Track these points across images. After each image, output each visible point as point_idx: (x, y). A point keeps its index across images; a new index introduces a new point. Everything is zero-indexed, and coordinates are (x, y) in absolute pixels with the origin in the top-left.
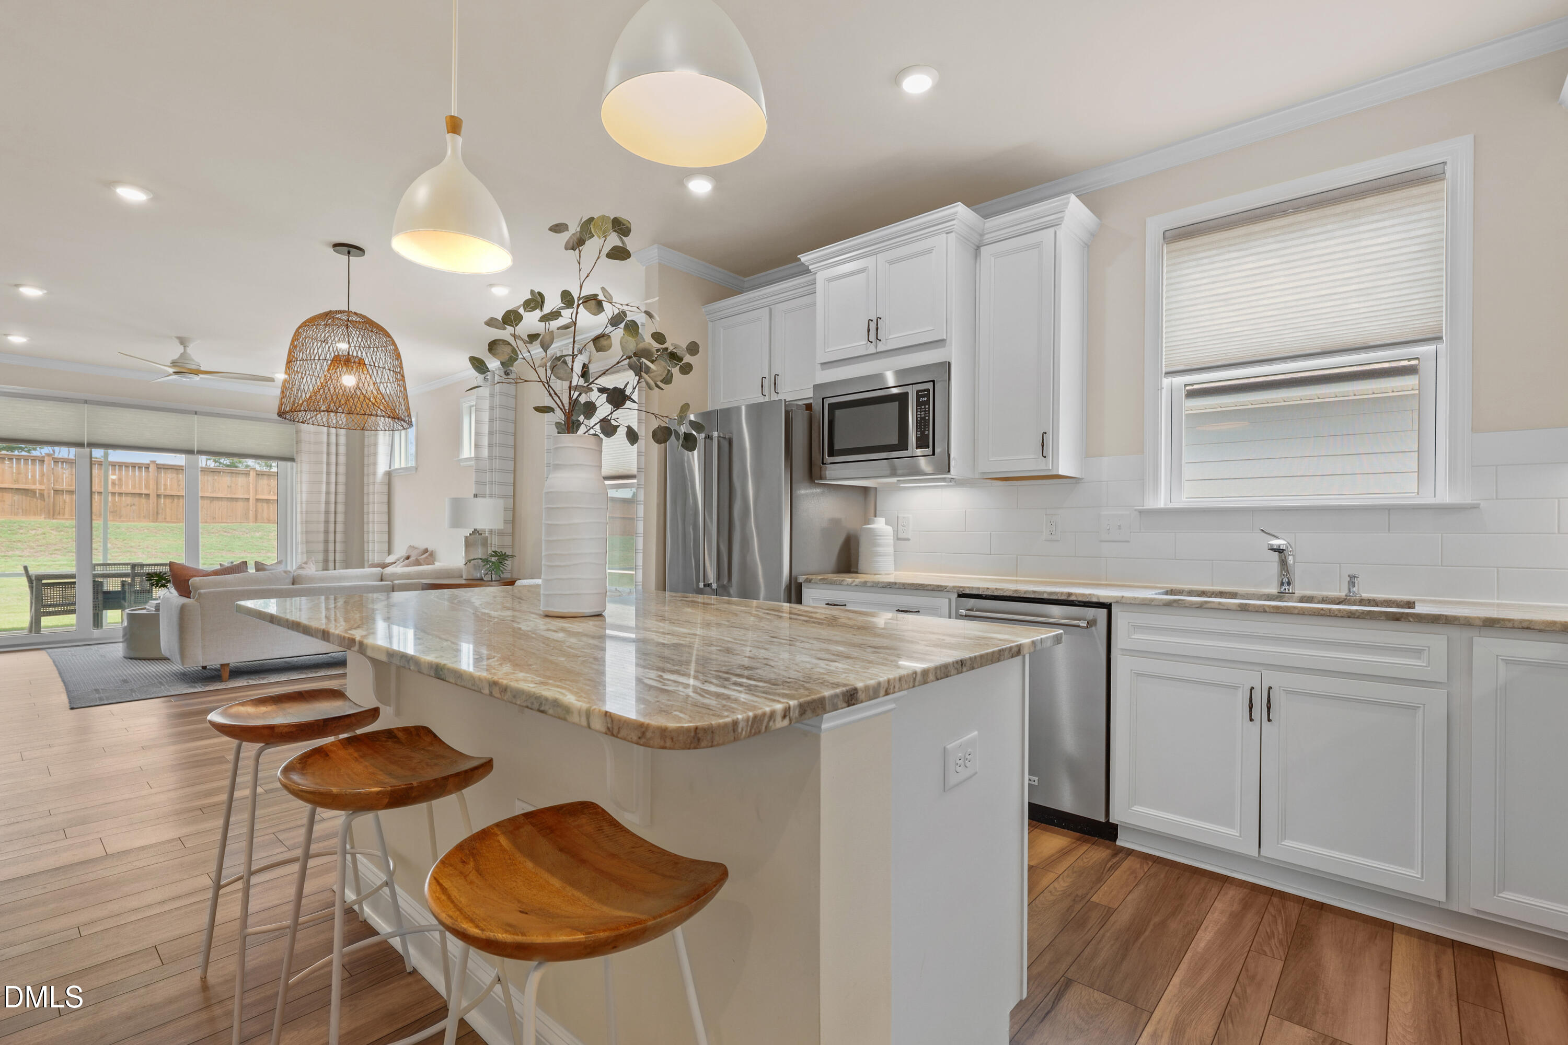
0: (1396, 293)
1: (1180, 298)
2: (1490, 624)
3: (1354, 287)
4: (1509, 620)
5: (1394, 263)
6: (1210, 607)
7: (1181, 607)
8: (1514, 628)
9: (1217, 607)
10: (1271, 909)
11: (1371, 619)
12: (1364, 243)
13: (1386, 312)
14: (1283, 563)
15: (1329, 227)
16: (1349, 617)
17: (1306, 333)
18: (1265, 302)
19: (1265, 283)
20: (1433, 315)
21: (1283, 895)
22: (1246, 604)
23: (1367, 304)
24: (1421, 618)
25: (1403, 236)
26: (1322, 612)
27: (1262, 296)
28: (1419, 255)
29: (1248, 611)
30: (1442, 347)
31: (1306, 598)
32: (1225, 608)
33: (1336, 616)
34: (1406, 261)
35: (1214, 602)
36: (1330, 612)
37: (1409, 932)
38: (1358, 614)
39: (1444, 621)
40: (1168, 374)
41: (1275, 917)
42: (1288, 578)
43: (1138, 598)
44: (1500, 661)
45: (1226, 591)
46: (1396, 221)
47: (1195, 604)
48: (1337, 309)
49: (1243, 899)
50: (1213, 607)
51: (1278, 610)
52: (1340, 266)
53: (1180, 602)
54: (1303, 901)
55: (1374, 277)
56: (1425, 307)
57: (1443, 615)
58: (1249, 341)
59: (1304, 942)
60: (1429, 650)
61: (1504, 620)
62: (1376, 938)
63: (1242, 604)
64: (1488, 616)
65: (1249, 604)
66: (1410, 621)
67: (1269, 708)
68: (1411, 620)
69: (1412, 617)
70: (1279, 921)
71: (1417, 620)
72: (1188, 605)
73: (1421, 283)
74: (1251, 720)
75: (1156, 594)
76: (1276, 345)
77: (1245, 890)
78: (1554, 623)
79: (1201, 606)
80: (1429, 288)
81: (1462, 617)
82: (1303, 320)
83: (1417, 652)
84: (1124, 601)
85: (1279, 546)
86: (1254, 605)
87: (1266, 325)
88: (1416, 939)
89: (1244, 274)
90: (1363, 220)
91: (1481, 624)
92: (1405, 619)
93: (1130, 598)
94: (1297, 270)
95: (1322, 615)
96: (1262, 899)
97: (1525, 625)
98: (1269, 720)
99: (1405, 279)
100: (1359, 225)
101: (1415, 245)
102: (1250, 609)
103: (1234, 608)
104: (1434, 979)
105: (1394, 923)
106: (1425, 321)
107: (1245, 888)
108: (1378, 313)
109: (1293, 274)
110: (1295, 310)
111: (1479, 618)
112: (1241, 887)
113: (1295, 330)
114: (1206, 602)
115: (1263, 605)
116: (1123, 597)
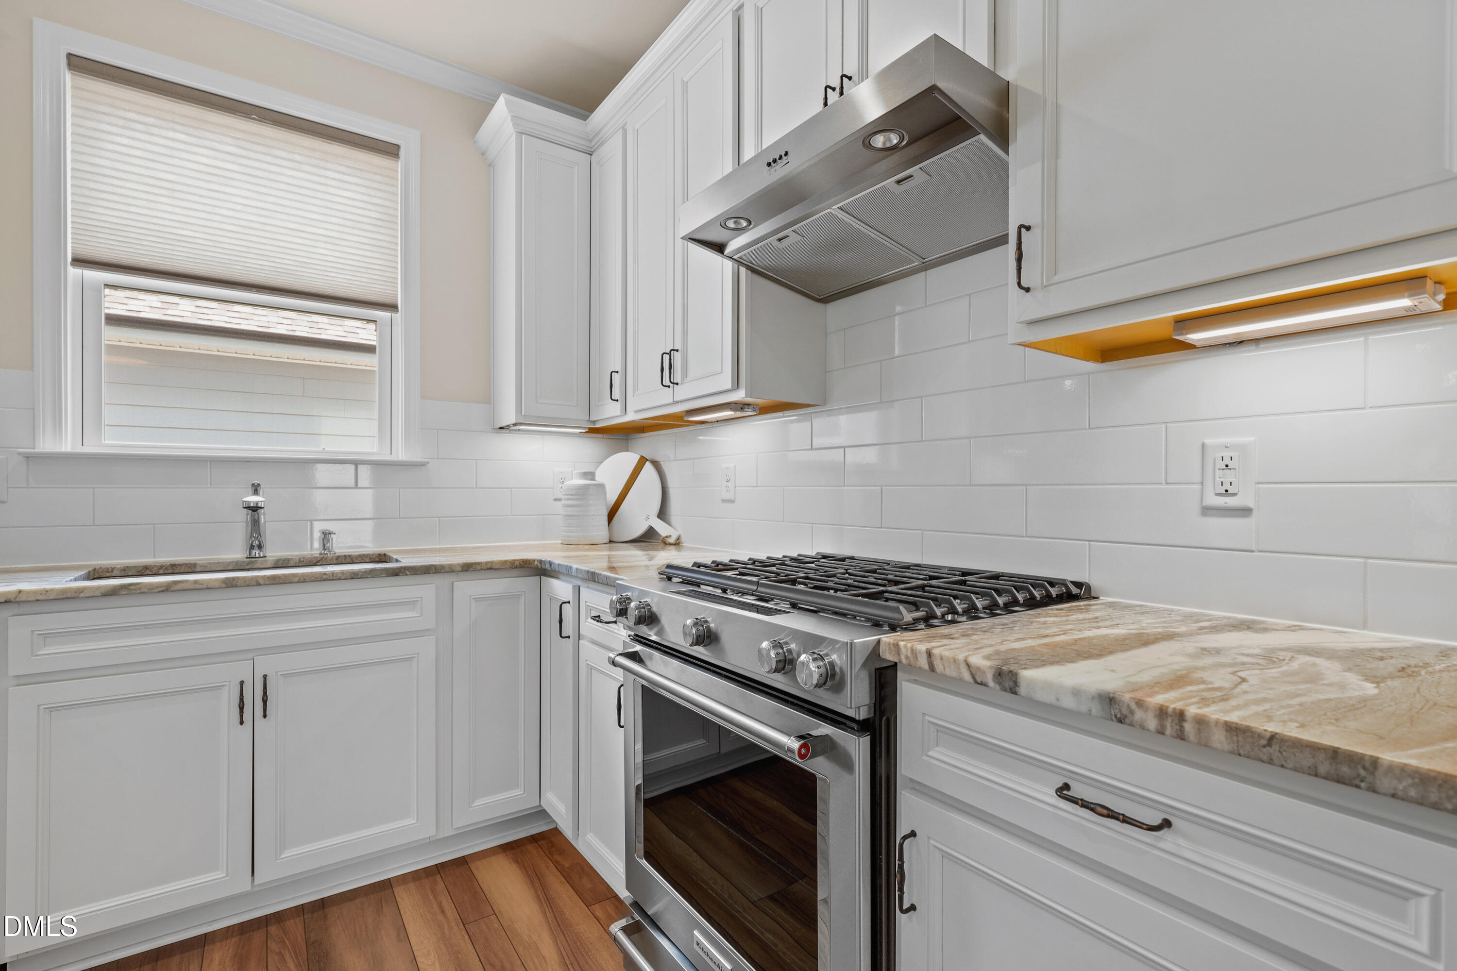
0: (360, 252)
1: (97, 161)
2: (467, 568)
3: (322, 232)
4: (479, 563)
5: (358, 222)
6: (181, 588)
7: (134, 594)
8: (482, 570)
9: (190, 587)
10: (273, 946)
11: (373, 577)
12: (331, 190)
13: (352, 268)
14: (255, 525)
15: (297, 157)
16: (352, 578)
17: (273, 264)
18: (224, 212)
19: (222, 189)
20: (390, 284)
21: (278, 917)
22: (234, 578)
23: (334, 253)
24: (416, 570)
25: (366, 198)
26: (325, 577)
27: (219, 203)
28: (379, 223)
29: (236, 586)
30: (398, 317)
31: (281, 562)
32: (204, 586)
33: (339, 579)
34: (370, 224)
35: (186, 581)
36: (333, 576)
37: (403, 879)
38: (361, 574)
39: (434, 571)
40: (79, 261)
41: (280, 953)
42: (259, 541)
43: (52, 590)
44: (472, 599)
45: (181, 563)
46: (360, 181)
47: (157, 588)
48: (305, 248)
49: (235, 956)
50: (185, 588)
51: (275, 580)
52: (308, 203)
53: (132, 587)
54: (301, 910)
55: (341, 229)
56: (384, 275)
57: (433, 565)
58: (204, 253)
59: (322, 964)
60: (421, 601)
61: (475, 564)
62: (382, 907)
63: (227, 579)
64: (465, 562)
65: (238, 578)
66: (407, 575)
67: (265, 702)
68: (408, 573)
69: (408, 570)
70: (287, 956)
71: (412, 573)
72: (146, 590)
73: (381, 250)
74: (242, 723)
75: (76, 580)
76: (238, 267)
77: (234, 940)
78: (506, 562)
79: (167, 589)
80: (387, 257)
81: (447, 565)
82: (269, 248)
83: (411, 604)
84: (23, 598)
85: (257, 504)
86: (244, 578)
87: (227, 240)
88: (412, 884)
89: (196, 167)
90: (329, 166)
91: (460, 569)
92: (402, 573)
93: (35, 592)
94: (262, 189)
95: (324, 580)
96: (258, 937)
97: (489, 566)
98: (265, 716)
99: (367, 241)
100: (326, 169)
101: (376, 212)
102: (239, 584)
103: (217, 585)
104: (440, 917)
105: (389, 879)
106: (384, 287)
107: (232, 936)
108: (345, 267)
109: (257, 192)
110: (259, 233)
111: (459, 564)
112: (227, 938)
113: (260, 257)
114: (175, 583)
115: (257, 577)
116: (20, 592)
